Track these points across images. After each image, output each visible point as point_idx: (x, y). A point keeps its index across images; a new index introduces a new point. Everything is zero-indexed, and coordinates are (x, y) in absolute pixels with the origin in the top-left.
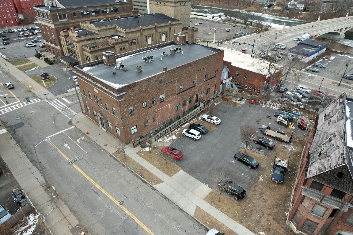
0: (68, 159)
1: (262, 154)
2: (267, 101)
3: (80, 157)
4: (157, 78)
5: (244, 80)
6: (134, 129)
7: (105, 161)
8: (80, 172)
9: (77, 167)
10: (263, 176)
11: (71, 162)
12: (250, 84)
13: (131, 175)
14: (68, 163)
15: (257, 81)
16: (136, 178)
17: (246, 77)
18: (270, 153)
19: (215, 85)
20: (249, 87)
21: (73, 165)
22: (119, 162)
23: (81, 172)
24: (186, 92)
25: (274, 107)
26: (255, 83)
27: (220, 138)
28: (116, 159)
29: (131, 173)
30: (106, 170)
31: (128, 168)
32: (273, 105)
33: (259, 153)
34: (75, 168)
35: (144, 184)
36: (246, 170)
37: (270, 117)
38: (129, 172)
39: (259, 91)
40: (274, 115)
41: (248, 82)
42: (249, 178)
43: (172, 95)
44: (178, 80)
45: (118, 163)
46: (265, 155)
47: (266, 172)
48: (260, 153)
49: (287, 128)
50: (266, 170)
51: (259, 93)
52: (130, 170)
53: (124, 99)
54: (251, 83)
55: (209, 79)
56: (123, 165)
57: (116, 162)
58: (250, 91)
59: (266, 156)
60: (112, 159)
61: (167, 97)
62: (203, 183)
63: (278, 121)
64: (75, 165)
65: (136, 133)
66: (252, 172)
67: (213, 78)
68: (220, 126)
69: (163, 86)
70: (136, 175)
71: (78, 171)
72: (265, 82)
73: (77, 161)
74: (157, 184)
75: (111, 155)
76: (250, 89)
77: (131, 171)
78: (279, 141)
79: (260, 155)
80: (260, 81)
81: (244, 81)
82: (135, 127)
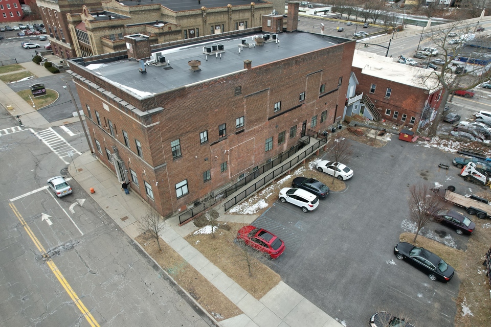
0: (40, 248)
1: (451, 246)
2: (432, 136)
3: (68, 244)
4: (230, 82)
5: (385, 99)
6: (181, 187)
7: (117, 255)
8: (60, 280)
9: (55, 267)
10: (469, 303)
11: (46, 256)
12: (396, 107)
13: (170, 292)
14: (38, 258)
15: (409, 101)
16: (181, 300)
17: (388, 95)
18: (468, 244)
19: (337, 106)
20: (392, 113)
21: (48, 263)
22: (148, 257)
23: (62, 282)
24: (286, 115)
25: (447, 149)
26: (407, 104)
27: (355, 207)
28: (140, 251)
29: (170, 287)
30: (116, 278)
31: (164, 275)
32: (445, 145)
33: (444, 244)
34: (51, 272)
35: (197, 316)
36: (426, 285)
37: (445, 167)
38: (167, 284)
39: (413, 119)
40: (453, 163)
41: (392, 102)
42: (437, 305)
43: (259, 120)
44: (272, 91)
45: (143, 260)
46: (458, 248)
47: (472, 290)
48: (446, 243)
49: (486, 189)
50: (470, 285)
51: (412, 122)
52: (168, 278)
53: (158, 123)
54: (398, 104)
55: (328, 94)
56: (155, 267)
57: (140, 257)
58: (396, 119)
59: (461, 251)
60: (132, 250)
61: (250, 123)
62: (334, 318)
63: (464, 174)
64: (53, 264)
65: (186, 194)
66: (441, 290)
67: (333, 91)
68: (353, 183)
69: (242, 100)
70: (180, 292)
71: (56, 278)
72: (427, 102)
73: (58, 253)
74: (227, 317)
75: (131, 240)
76: (395, 116)
77: (170, 280)
78: (478, 216)
79: (446, 247)
80: (416, 101)
81: (385, 101)
82: (185, 182)
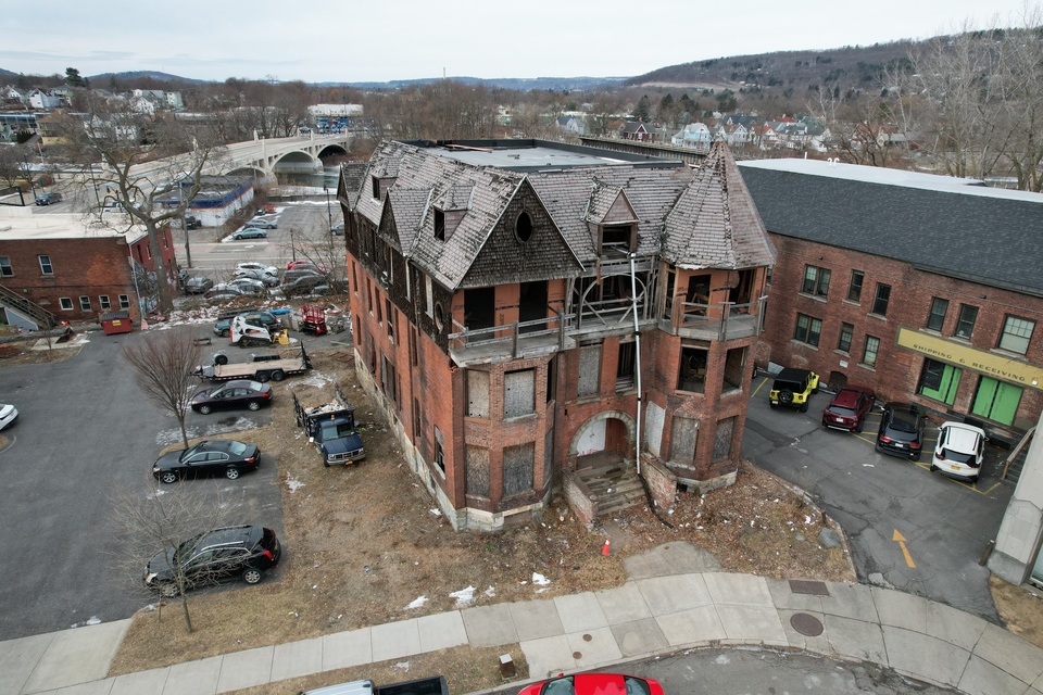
1: (249, 429)
2: (169, 312)
5: (43, 280)
10: (294, 476)
12: (78, 287)
15: (97, 267)
17: (47, 269)
18: (272, 416)
20: (76, 301)
25: (200, 321)
26: (95, 274)
32: (195, 317)
33: (238, 431)
36: (227, 490)
37: (206, 342)
39: (124, 298)
40: (216, 333)
41: (63, 281)
42: (252, 502)
46: (260, 426)
47: (295, 459)
48: (240, 428)
49: (275, 347)
50: (290, 456)
51: (125, 305)
54: (77, 281)
58: (90, 310)
59: (265, 427)
62: (68, 627)
63: (236, 338)
66: (251, 483)
68: (24, 429)
72: (132, 261)
76: (87, 306)
78: (274, 380)
79: (243, 433)
80: (111, 263)
81: (47, 284)
